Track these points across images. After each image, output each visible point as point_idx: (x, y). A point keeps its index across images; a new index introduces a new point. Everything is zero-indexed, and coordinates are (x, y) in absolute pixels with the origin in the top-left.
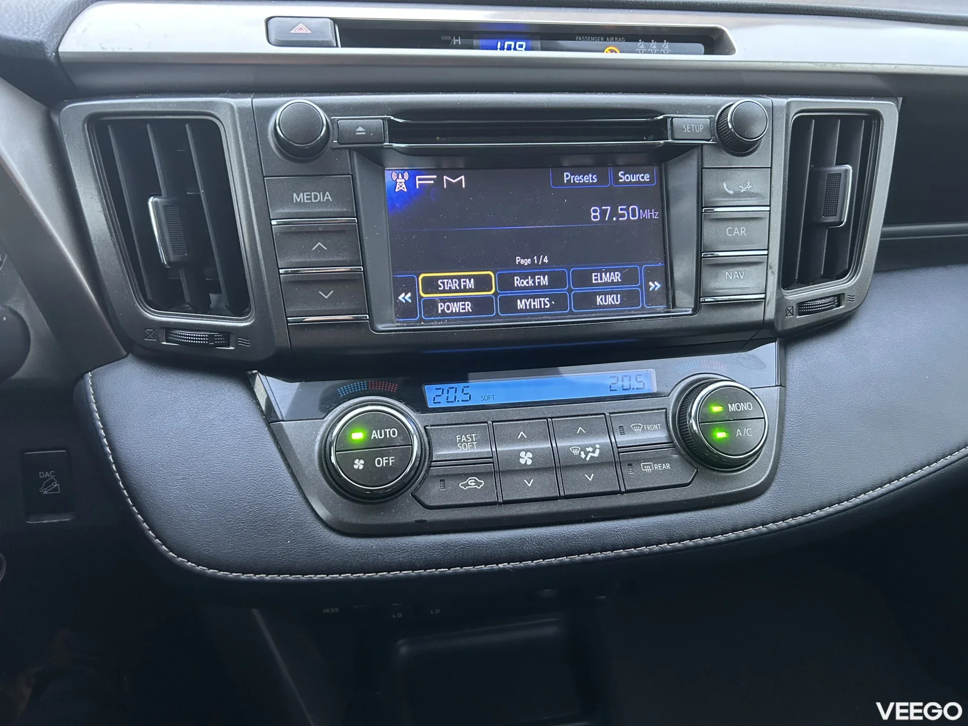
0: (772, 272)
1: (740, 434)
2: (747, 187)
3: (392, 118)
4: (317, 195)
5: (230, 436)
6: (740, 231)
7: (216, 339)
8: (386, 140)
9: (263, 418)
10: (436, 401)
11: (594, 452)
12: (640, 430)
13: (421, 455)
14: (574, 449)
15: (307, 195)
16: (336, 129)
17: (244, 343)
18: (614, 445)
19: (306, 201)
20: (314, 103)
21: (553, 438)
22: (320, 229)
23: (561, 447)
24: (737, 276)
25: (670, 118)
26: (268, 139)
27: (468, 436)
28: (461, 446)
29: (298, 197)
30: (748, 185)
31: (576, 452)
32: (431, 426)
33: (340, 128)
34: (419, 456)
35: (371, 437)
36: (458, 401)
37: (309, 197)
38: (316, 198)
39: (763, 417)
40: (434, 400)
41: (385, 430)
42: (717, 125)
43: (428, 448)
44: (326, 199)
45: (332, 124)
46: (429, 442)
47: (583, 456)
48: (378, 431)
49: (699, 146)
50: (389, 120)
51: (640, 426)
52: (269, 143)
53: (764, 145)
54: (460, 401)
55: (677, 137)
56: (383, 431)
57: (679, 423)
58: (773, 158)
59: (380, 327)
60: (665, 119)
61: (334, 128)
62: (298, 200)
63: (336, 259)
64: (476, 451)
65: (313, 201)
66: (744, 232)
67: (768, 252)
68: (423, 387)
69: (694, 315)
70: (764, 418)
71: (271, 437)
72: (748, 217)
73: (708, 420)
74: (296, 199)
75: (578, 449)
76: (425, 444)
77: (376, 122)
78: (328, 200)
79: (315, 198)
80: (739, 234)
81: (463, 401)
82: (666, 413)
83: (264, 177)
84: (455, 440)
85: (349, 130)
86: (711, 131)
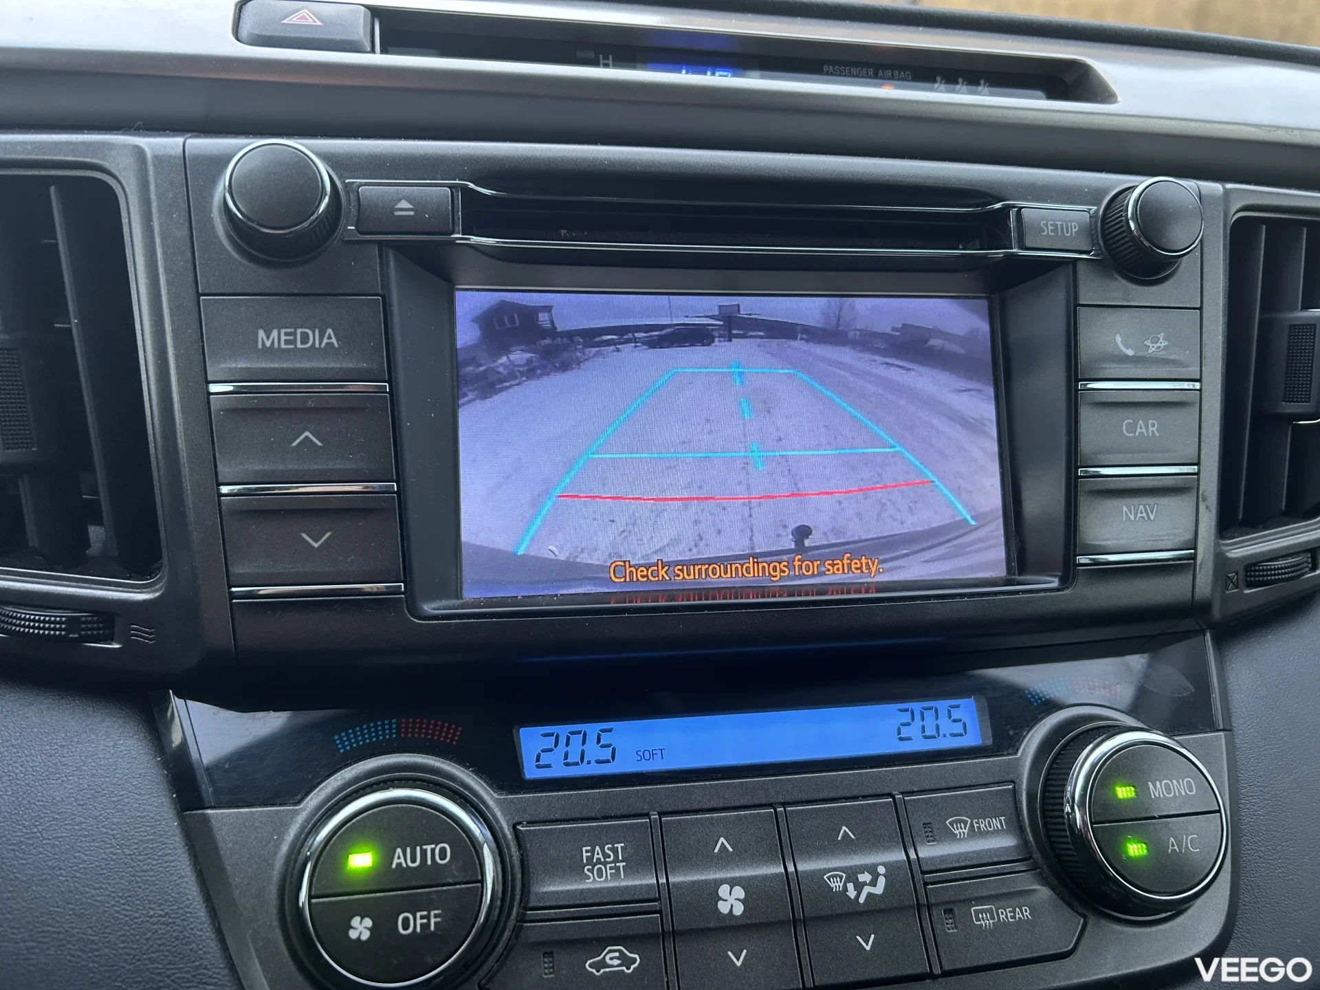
0: (1207, 507)
1: (1176, 848)
2: (1158, 344)
3: (472, 185)
4: (307, 334)
5: (93, 840)
6: (1148, 427)
7: (83, 626)
8: (457, 228)
9: (173, 798)
10: (541, 763)
11: (873, 883)
12: (966, 831)
13: (504, 892)
14: (833, 876)
15: (286, 334)
16: (354, 203)
17: (141, 634)
18: (916, 867)
19: (283, 346)
20: (313, 152)
21: (787, 851)
22: (310, 404)
23: (805, 872)
24: (1144, 515)
25: (1015, 207)
26: (212, 219)
27: (606, 847)
28: (591, 871)
29: (268, 338)
30: (1161, 340)
31: (836, 885)
32: (530, 823)
33: (361, 201)
34: (500, 895)
35: (391, 864)
36: (589, 763)
37: (291, 338)
38: (305, 339)
39: (1217, 808)
40: (538, 760)
41: (424, 847)
42: (1102, 226)
43: (519, 876)
44: (327, 343)
45: (348, 193)
46: (522, 861)
47: (852, 893)
48: (408, 850)
49: (1069, 262)
50: (465, 189)
51: (965, 823)
52: (213, 227)
53: (1187, 267)
54: (593, 762)
55: (1029, 244)
56: (418, 848)
57: (1044, 817)
58: (1205, 290)
59: (429, 608)
60: (1007, 208)
61: (349, 201)
62: (268, 344)
63: (341, 466)
64: (624, 884)
65: (299, 346)
66: (1154, 429)
67: (1199, 470)
68: (514, 731)
69: (1062, 590)
70: (1219, 811)
71: (183, 843)
72: (1162, 400)
73: (1111, 818)
74: (263, 341)
75: (841, 878)
76: (512, 867)
77: (438, 192)
78: (330, 345)
79: (304, 341)
80: (1146, 435)
81: (598, 762)
82: (1015, 793)
83: (199, 295)
84: (579, 858)
85: (381, 205)
86: (1092, 235)
